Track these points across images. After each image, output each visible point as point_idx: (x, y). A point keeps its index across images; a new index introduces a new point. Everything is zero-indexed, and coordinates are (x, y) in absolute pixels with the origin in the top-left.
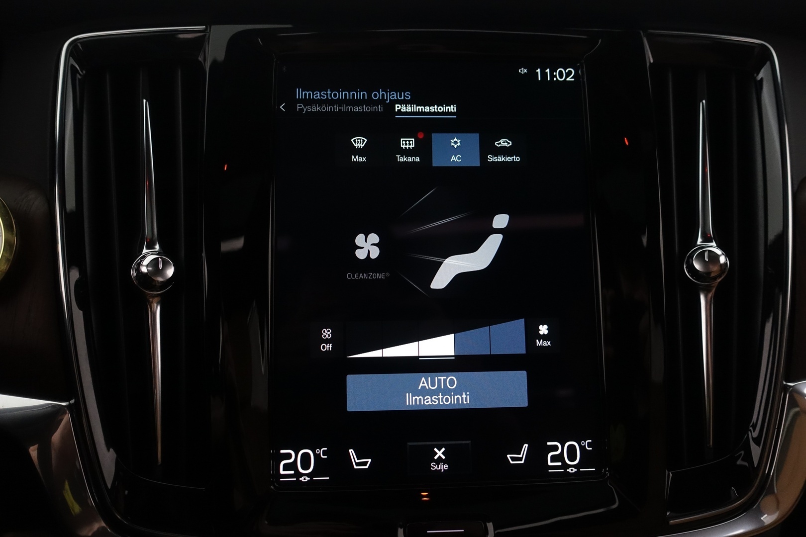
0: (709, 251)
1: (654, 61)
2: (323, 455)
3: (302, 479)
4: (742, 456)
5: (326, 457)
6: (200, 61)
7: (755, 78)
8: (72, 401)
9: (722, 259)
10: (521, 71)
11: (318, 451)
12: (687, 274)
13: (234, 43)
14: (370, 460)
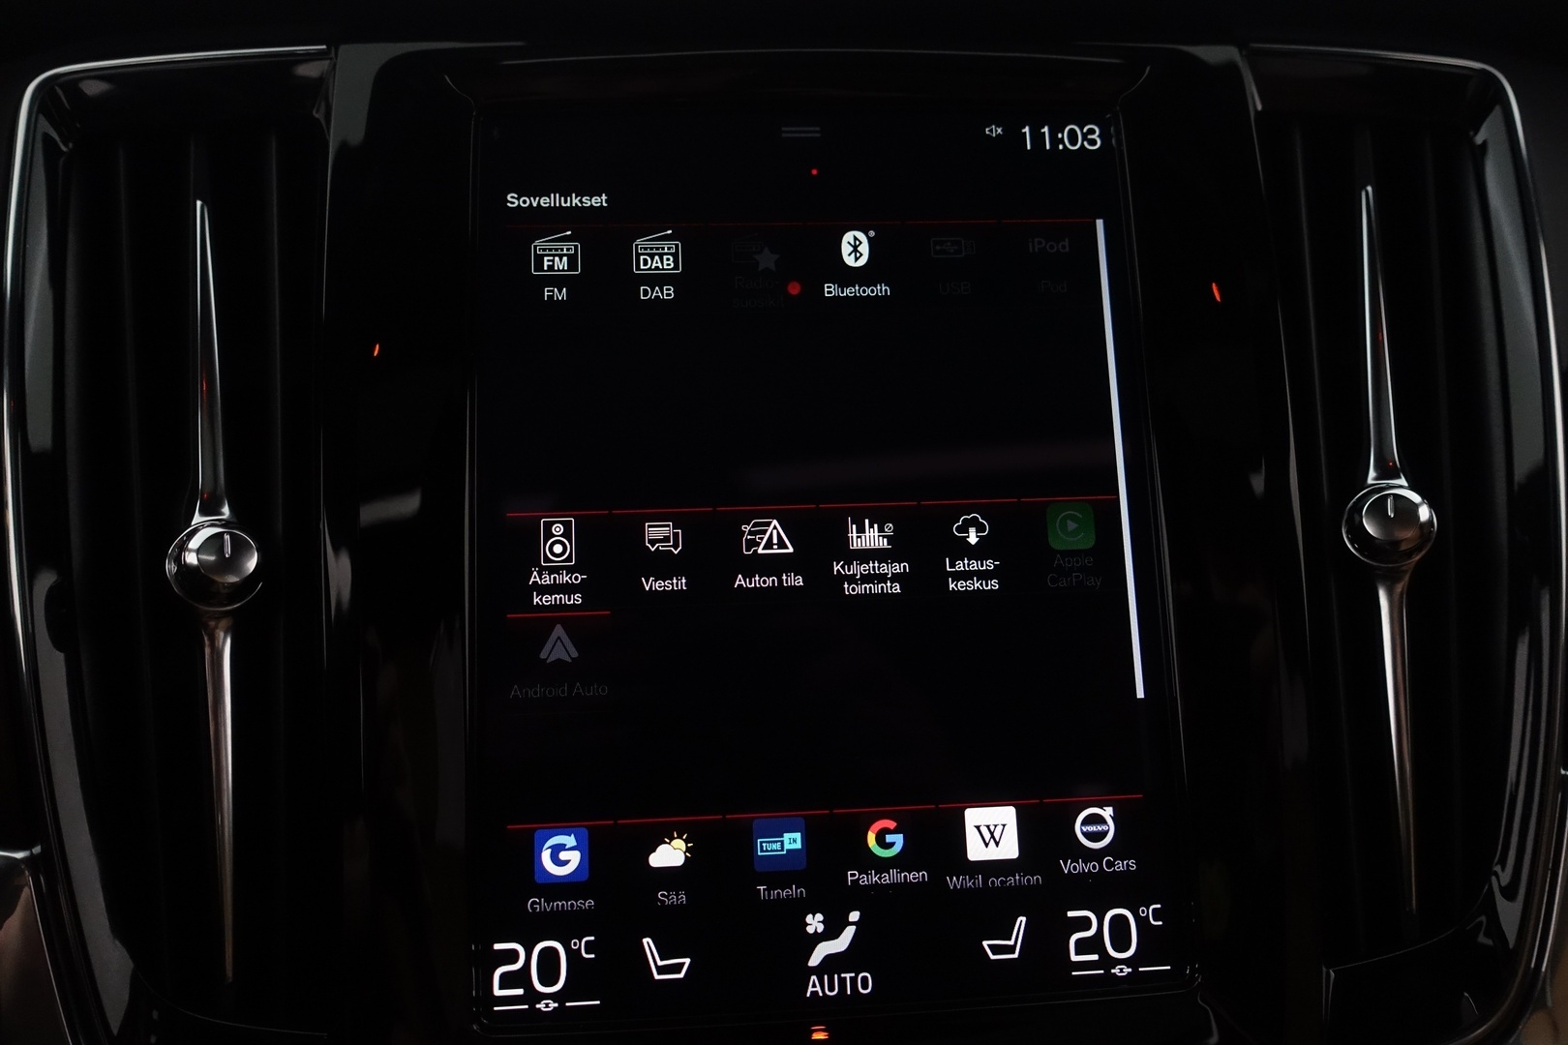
0: (1395, 495)
1: (1263, 107)
2: (587, 953)
3: (541, 1006)
4: (1484, 925)
5: (593, 956)
6: (318, 119)
7: (1471, 141)
8: (37, 850)
9: (1424, 513)
10: (991, 131)
11: (574, 944)
12: (1349, 546)
13: (388, 79)
14: (687, 961)
